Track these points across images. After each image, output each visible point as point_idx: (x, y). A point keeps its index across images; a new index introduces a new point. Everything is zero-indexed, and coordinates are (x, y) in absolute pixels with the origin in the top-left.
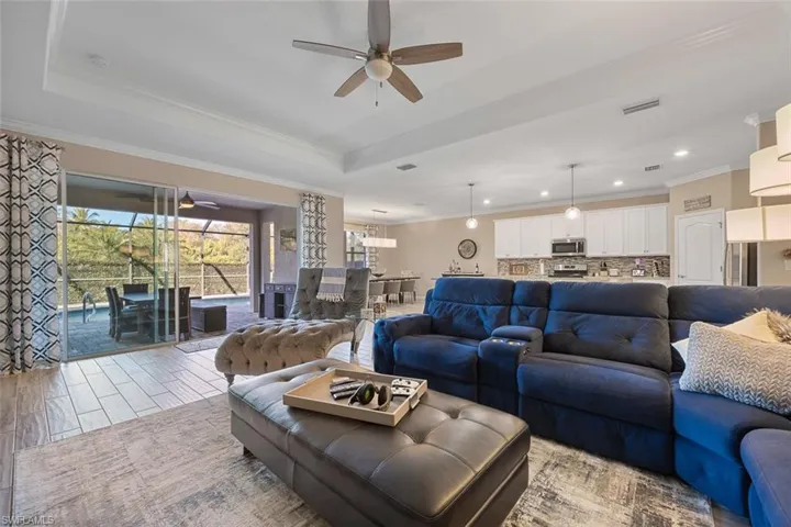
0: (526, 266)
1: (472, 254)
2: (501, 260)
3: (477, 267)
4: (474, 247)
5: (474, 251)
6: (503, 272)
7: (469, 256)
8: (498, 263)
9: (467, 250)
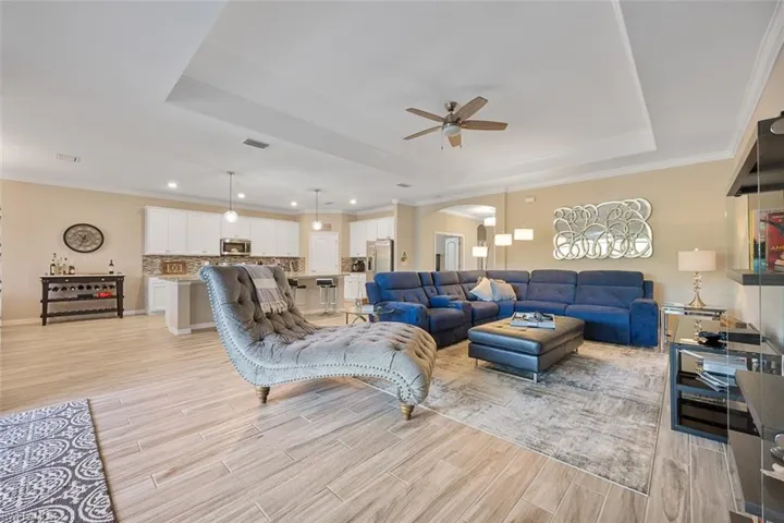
0: (184, 264)
1: (95, 247)
2: (148, 256)
3: (111, 265)
4: (99, 236)
5: (99, 242)
6: (152, 272)
7: (89, 249)
8: (144, 261)
9: (84, 238)
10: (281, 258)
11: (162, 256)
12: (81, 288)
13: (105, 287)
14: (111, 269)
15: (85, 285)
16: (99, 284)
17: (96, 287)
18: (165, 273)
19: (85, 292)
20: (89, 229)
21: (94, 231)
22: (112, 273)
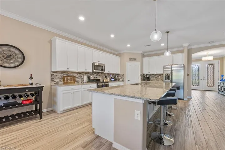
0: (74, 77)
1: (17, 64)
2: (54, 72)
3: (31, 78)
4: (20, 56)
5: (20, 60)
6: (57, 82)
7: (12, 65)
8: (52, 75)
9: (9, 57)
10: (112, 74)
11: (62, 72)
12: (7, 98)
13: (28, 96)
14: (31, 81)
15: (10, 95)
16: (23, 94)
17: (21, 96)
18: (64, 83)
19: (11, 100)
20: (13, 49)
21: (17, 52)
22: (31, 84)
